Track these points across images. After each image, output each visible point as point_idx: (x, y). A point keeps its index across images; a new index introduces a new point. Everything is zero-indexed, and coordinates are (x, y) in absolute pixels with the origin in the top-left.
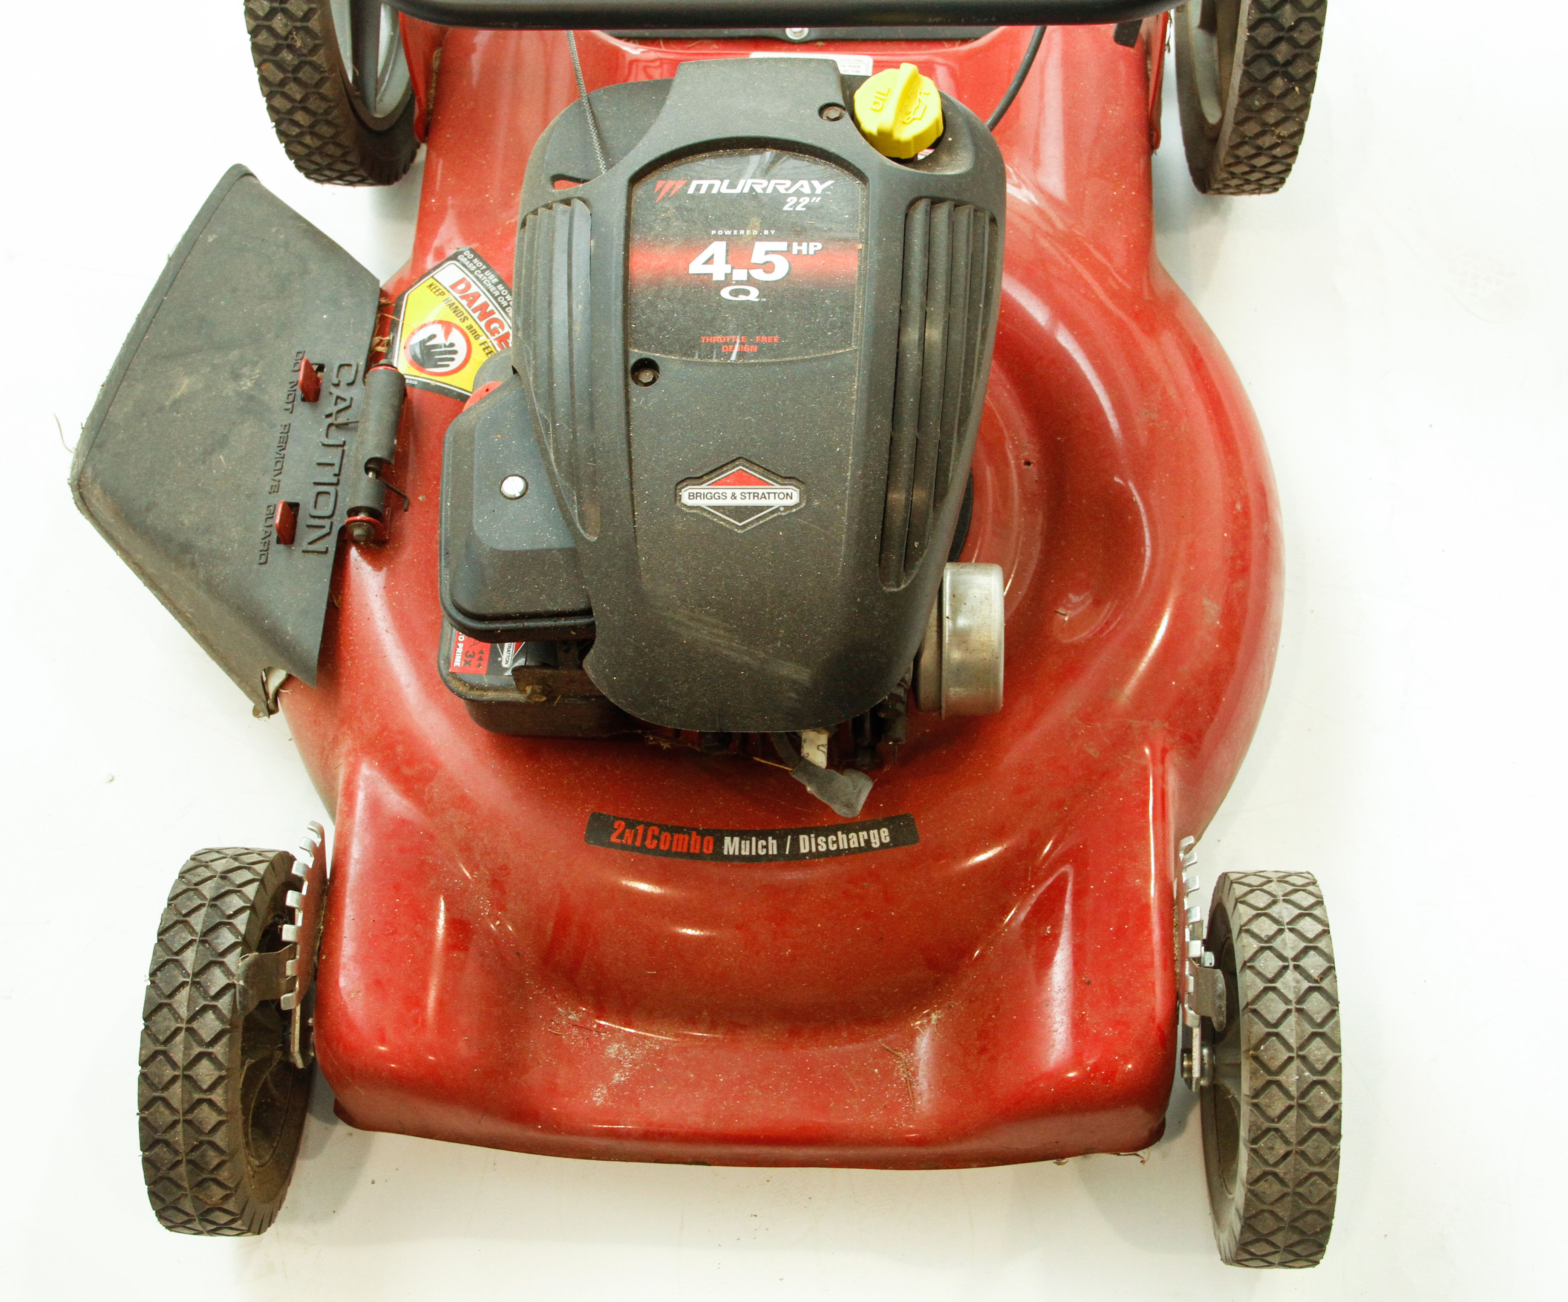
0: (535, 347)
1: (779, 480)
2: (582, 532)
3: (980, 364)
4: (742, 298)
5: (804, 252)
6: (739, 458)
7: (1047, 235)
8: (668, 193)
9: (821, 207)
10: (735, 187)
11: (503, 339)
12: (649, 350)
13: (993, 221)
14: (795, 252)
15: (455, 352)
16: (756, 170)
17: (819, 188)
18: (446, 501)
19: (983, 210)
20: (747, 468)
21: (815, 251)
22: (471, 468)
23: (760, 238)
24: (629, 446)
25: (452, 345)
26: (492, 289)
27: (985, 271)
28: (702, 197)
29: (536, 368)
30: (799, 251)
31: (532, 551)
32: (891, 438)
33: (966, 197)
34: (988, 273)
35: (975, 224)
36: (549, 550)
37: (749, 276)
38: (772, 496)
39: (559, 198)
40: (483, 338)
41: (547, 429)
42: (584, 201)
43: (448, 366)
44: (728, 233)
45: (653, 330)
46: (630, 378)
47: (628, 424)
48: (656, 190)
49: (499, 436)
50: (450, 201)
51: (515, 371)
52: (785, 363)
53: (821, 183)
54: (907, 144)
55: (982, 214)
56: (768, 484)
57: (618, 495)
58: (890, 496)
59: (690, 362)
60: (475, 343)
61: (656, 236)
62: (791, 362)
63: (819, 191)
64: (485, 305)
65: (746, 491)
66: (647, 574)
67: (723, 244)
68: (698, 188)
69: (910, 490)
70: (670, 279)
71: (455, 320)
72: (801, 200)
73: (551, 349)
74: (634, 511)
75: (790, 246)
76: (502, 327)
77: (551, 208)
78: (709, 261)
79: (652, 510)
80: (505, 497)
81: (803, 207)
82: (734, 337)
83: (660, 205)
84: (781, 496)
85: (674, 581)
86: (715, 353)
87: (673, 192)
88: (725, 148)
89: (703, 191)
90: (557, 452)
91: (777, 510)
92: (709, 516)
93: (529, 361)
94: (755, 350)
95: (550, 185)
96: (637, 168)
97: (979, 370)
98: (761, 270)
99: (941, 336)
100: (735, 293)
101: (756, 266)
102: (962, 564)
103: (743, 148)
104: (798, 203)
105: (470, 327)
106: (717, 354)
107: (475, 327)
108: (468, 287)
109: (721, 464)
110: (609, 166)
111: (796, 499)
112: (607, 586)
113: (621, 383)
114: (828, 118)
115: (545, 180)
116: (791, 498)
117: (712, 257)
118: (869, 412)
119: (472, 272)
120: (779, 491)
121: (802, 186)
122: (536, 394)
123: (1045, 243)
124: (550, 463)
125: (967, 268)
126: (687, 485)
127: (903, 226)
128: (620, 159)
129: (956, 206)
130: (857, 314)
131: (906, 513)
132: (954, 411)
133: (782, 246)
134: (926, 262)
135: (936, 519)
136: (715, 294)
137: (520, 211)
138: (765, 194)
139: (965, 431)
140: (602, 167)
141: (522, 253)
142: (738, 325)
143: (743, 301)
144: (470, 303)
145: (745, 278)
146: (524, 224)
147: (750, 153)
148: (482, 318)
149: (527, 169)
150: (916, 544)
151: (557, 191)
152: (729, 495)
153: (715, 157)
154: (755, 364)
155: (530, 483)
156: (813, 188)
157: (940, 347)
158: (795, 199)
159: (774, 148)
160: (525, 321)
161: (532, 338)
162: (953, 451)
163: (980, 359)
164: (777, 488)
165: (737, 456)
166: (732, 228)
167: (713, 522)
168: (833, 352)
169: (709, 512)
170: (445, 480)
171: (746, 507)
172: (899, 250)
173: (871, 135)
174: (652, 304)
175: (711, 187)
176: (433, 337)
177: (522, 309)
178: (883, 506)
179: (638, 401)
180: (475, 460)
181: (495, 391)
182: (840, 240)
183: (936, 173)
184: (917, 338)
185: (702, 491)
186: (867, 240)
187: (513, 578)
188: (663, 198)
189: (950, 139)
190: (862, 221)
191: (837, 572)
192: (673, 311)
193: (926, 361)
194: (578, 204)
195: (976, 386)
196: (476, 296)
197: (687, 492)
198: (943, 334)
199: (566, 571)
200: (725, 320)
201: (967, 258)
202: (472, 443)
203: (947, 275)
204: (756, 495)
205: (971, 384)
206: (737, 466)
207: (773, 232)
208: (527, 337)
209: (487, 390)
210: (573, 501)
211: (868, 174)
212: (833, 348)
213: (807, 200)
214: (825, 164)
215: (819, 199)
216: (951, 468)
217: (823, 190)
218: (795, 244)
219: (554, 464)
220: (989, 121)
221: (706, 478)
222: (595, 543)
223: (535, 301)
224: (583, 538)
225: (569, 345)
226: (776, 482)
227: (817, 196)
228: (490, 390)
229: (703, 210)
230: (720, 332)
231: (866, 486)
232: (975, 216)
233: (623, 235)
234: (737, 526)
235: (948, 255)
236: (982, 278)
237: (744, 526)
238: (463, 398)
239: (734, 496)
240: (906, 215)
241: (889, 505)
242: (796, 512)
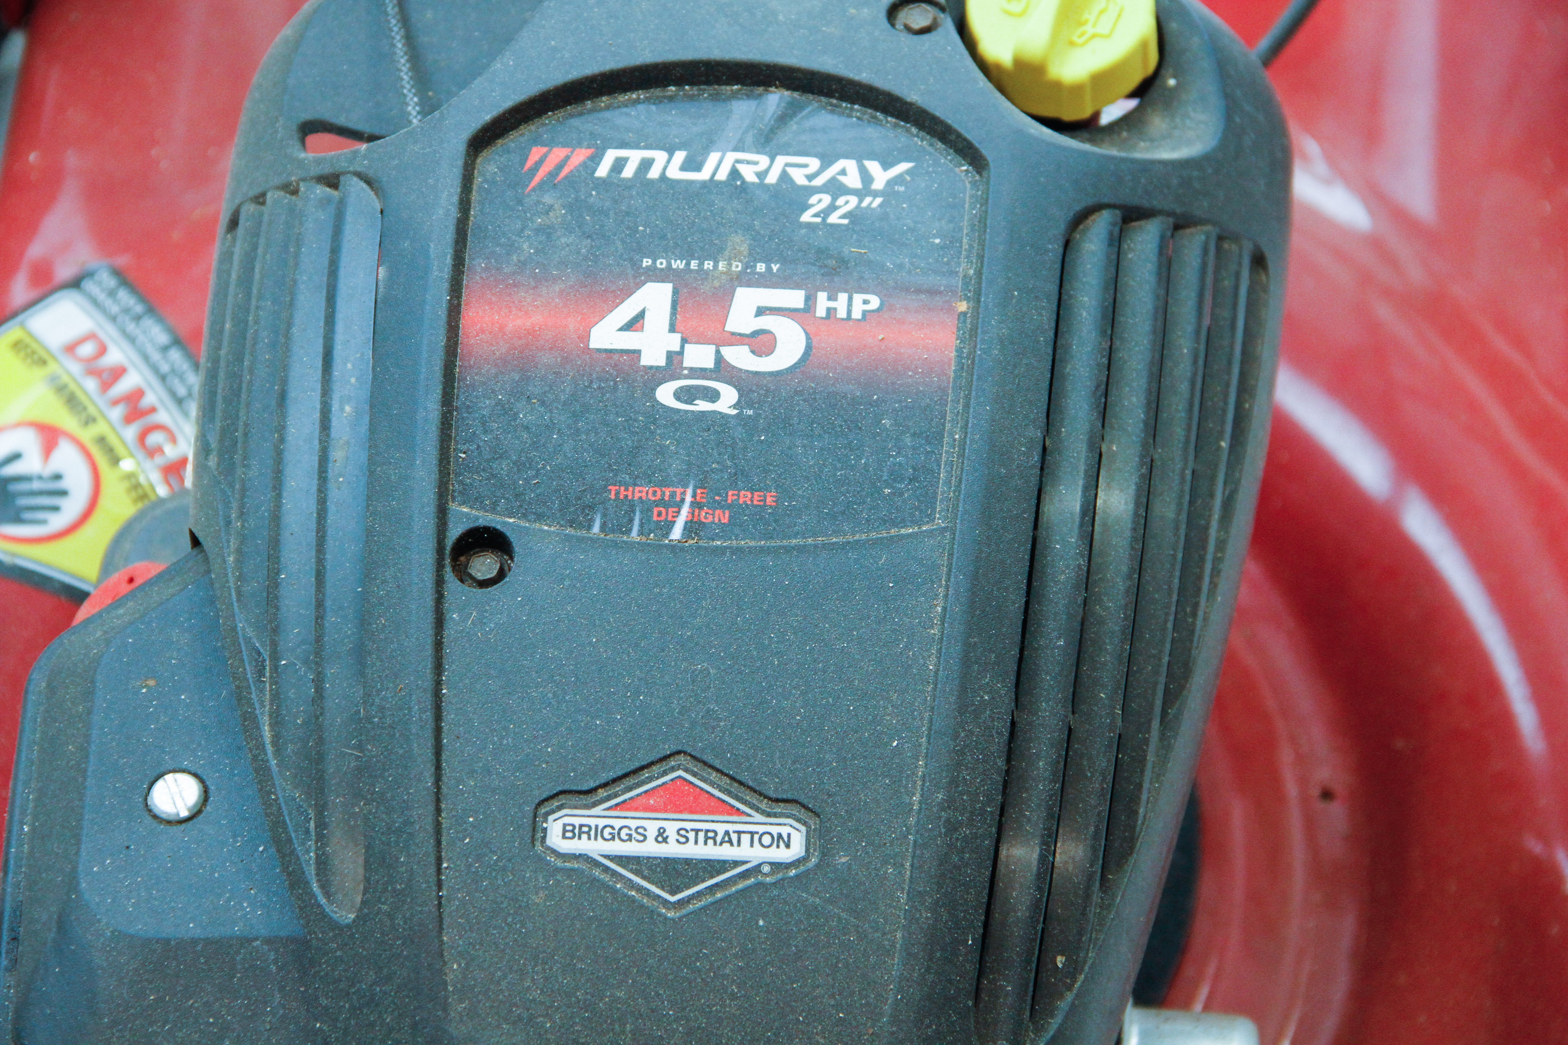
0: (243, 490)
1: (765, 802)
2: (323, 901)
3: (1216, 572)
4: (702, 406)
5: (842, 314)
6: (679, 753)
7: (1388, 293)
8: (553, 175)
9: (884, 217)
10: (698, 168)
11: (173, 470)
12: (493, 509)
13: (1259, 261)
14: (821, 312)
15: (63, 493)
16: (746, 132)
17: (881, 177)
18: (22, 823)
19: (1236, 238)
20: (695, 775)
21: (865, 313)
22: (84, 750)
23: (749, 279)
24: (438, 717)
25: (58, 477)
26: (156, 356)
27: (1236, 371)
28: (628, 185)
29: (243, 539)
30: (831, 312)
31: (208, 942)
32: (1013, 723)
33: (1202, 206)
34: (1243, 376)
35: (1217, 269)
36: (245, 941)
37: (719, 359)
38: (745, 838)
39: (315, 171)
40: (127, 465)
41: (261, 673)
42: (369, 182)
43: (44, 522)
44: (678, 264)
45: (503, 467)
46: (448, 569)
47: (438, 668)
48: (529, 163)
49: (152, 683)
50: (72, 160)
51: (196, 542)
52: (788, 550)
53: (886, 165)
54: (1077, 90)
55: (1234, 247)
56: (738, 812)
57: (406, 823)
58: (1003, 853)
59: (581, 540)
60: (107, 472)
61: (522, 264)
62: (801, 549)
63: (879, 184)
64: (137, 395)
65: (689, 825)
66: (461, 1001)
67: (666, 289)
68: (619, 165)
69: (1050, 840)
70: (546, 358)
71: (67, 421)
72: (840, 201)
73: (279, 496)
74: (439, 861)
75: (810, 300)
76: (173, 440)
77: (295, 192)
78: (635, 323)
79: (479, 858)
80: (155, 817)
81: (843, 217)
82: (679, 490)
83: (534, 198)
84: (767, 840)
85: (520, 1018)
86: (637, 522)
87: (565, 171)
88: (679, 82)
89: (628, 172)
90: (277, 722)
91: (757, 869)
92: (603, 877)
93: (228, 523)
94: (725, 521)
95: (296, 143)
96: (488, 117)
97: (1213, 585)
98: (746, 348)
99: (1131, 506)
100: (686, 395)
101: (738, 339)
102: (1166, 1013)
103: (719, 82)
104: (832, 208)
105: (101, 440)
106: (642, 525)
107: (113, 440)
108: (102, 350)
109: (637, 764)
110: (428, 108)
111: (797, 849)
112: (372, 1025)
113: (429, 577)
114: (908, 29)
115: (286, 129)
116: (788, 846)
117: (641, 316)
118: (966, 662)
119: (113, 319)
120: (761, 829)
121: (843, 172)
122: (239, 594)
123: (1384, 312)
124: (261, 747)
125: (1195, 362)
126: (560, 808)
127: (1058, 266)
128: (450, 94)
129: (1177, 227)
130: (947, 451)
131: (1040, 889)
132: (1156, 672)
133: (795, 298)
134: (1106, 345)
135: (1105, 907)
136: (644, 394)
137: (227, 195)
138: (762, 186)
139: (1178, 717)
140: (412, 109)
141: (227, 285)
142: (689, 464)
143: (703, 413)
144: (106, 386)
145: (710, 364)
146: (234, 223)
147: (734, 96)
148: (130, 418)
149: (247, 103)
150: (1060, 960)
151: (310, 155)
152: (652, 833)
153: (658, 101)
154: (721, 551)
155: (212, 788)
156: (866, 178)
157: (1128, 534)
158: (826, 199)
159: (788, 88)
160: (227, 433)
161: (239, 471)
162: (1151, 758)
163: (1217, 561)
164: (758, 822)
165: (674, 748)
166: (689, 255)
167: (614, 891)
168: (893, 532)
169: (606, 869)
170: (22, 776)
171: (687, 862)
172: (1046, 319)
173: (998, 67)
174: (506, 411)
175: (646, 164)
176: (15, 457)
177: (220, 405)
178: (988, 873)
179: (464, 620)
180: (95, 732)
181: (150, 583)
182: (918, 291)
183: (1137, 155)
184: (1078, 508)
185: (592, 822)
186: (978, 293)
187: (160, 999)
188: (541, 185)
189: (1172, 82)
190: (970, 251)
191: (882, 1015)
192: (550, 427)
193: (1096, 560)
194: (355, 188)
195: (1205, 619)
196: (118, 373)
197: (560, 823)
198: (1137, 504)
199: (282, 989)
200: (661, 451)
201: (1197, 340)
202: (89, 695)
203: (1151, 375)
204: (710, 837)
205: (1194, 614)
206: (673, 769)
207: (775, 268)
208: (228, 468)
209: (131, 580)
210: (307, 831)
211: (985, 151)
212: (894, 524)
213: (853, 201)
214: (896, 126)
215: (879, 200)
216: (1144, 797)
217: (890, 183)
218: (822, 296)
219: (269, 748)
220: (1264, 43)
221: (602, 793)
222: (348, 926)
223: (249, 391)
224: (324, 915)
225: (320, 491)
226: (757, 809)
227: (875, 194)
228: (138, 582)
229: (627, 214)
230: (649, 479)
231: (952, 827)
232: (1219, 249)
233: (449, 260)
234: (665, 902)
235: (1154, 332)
236: (1228, 385)
237: (681, 903)
238: (77, 596)
239: (662, 837)
240: (1067, 244)
241: (1002, 869)
242: (797, 876)
